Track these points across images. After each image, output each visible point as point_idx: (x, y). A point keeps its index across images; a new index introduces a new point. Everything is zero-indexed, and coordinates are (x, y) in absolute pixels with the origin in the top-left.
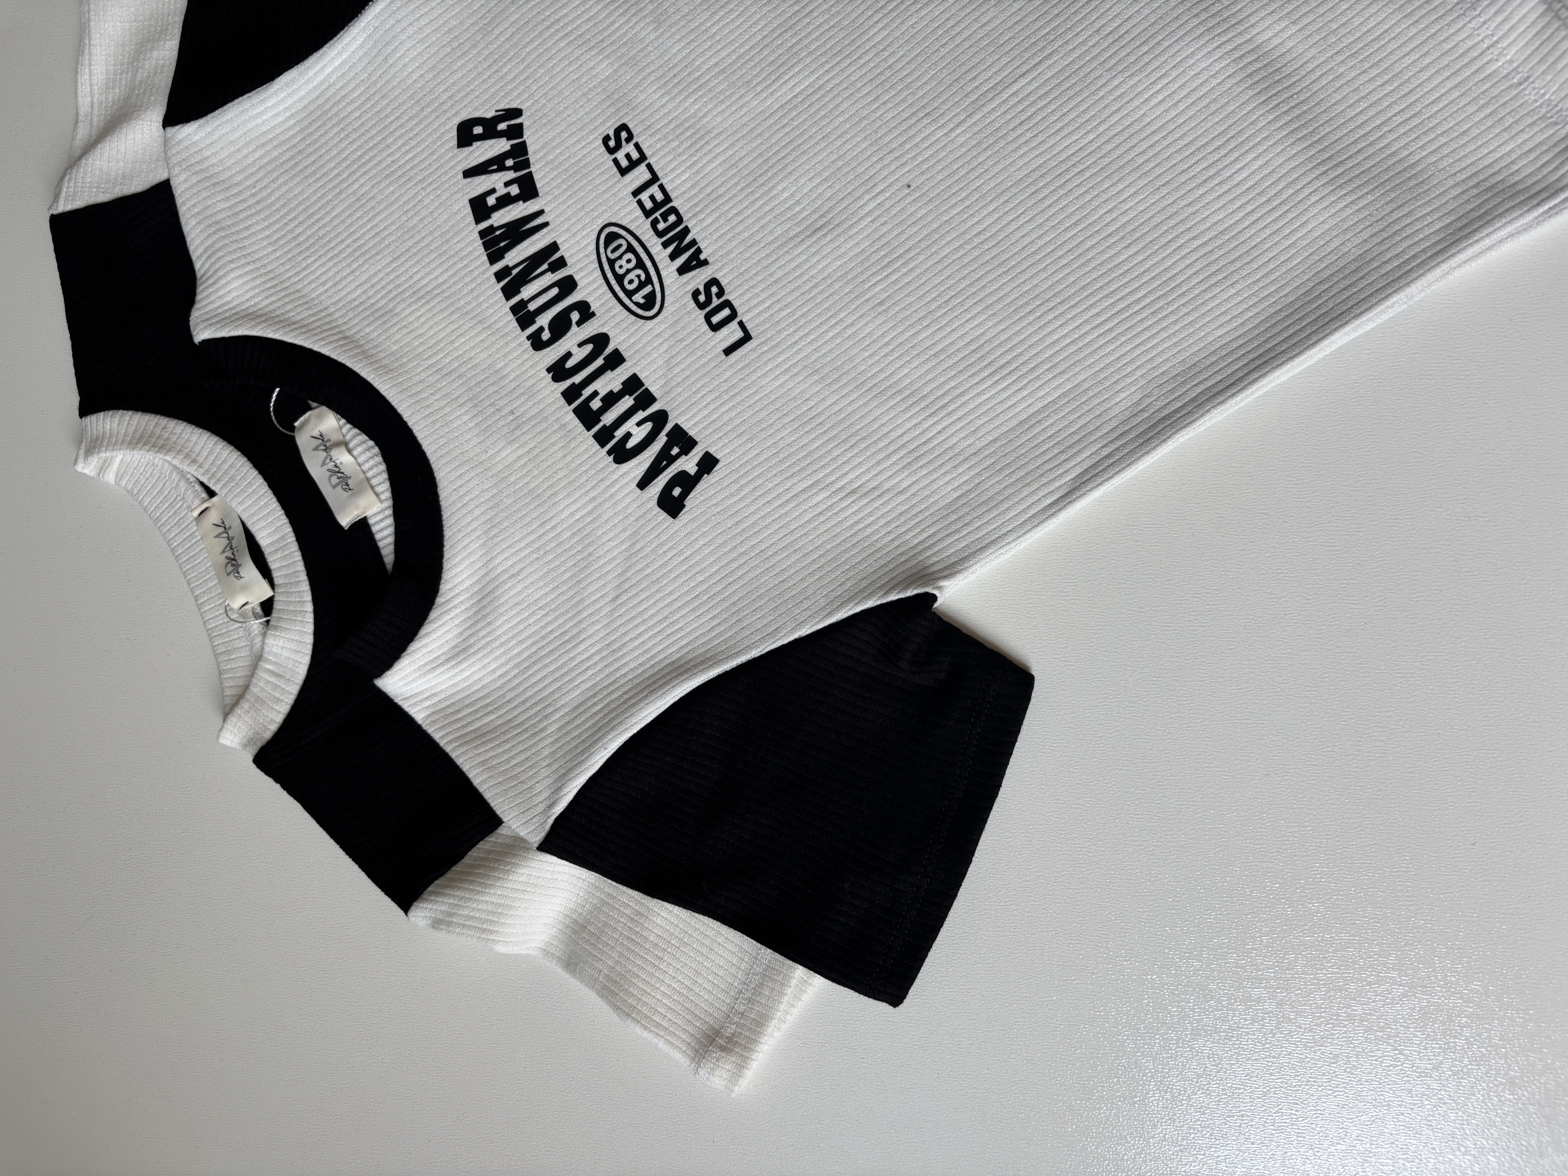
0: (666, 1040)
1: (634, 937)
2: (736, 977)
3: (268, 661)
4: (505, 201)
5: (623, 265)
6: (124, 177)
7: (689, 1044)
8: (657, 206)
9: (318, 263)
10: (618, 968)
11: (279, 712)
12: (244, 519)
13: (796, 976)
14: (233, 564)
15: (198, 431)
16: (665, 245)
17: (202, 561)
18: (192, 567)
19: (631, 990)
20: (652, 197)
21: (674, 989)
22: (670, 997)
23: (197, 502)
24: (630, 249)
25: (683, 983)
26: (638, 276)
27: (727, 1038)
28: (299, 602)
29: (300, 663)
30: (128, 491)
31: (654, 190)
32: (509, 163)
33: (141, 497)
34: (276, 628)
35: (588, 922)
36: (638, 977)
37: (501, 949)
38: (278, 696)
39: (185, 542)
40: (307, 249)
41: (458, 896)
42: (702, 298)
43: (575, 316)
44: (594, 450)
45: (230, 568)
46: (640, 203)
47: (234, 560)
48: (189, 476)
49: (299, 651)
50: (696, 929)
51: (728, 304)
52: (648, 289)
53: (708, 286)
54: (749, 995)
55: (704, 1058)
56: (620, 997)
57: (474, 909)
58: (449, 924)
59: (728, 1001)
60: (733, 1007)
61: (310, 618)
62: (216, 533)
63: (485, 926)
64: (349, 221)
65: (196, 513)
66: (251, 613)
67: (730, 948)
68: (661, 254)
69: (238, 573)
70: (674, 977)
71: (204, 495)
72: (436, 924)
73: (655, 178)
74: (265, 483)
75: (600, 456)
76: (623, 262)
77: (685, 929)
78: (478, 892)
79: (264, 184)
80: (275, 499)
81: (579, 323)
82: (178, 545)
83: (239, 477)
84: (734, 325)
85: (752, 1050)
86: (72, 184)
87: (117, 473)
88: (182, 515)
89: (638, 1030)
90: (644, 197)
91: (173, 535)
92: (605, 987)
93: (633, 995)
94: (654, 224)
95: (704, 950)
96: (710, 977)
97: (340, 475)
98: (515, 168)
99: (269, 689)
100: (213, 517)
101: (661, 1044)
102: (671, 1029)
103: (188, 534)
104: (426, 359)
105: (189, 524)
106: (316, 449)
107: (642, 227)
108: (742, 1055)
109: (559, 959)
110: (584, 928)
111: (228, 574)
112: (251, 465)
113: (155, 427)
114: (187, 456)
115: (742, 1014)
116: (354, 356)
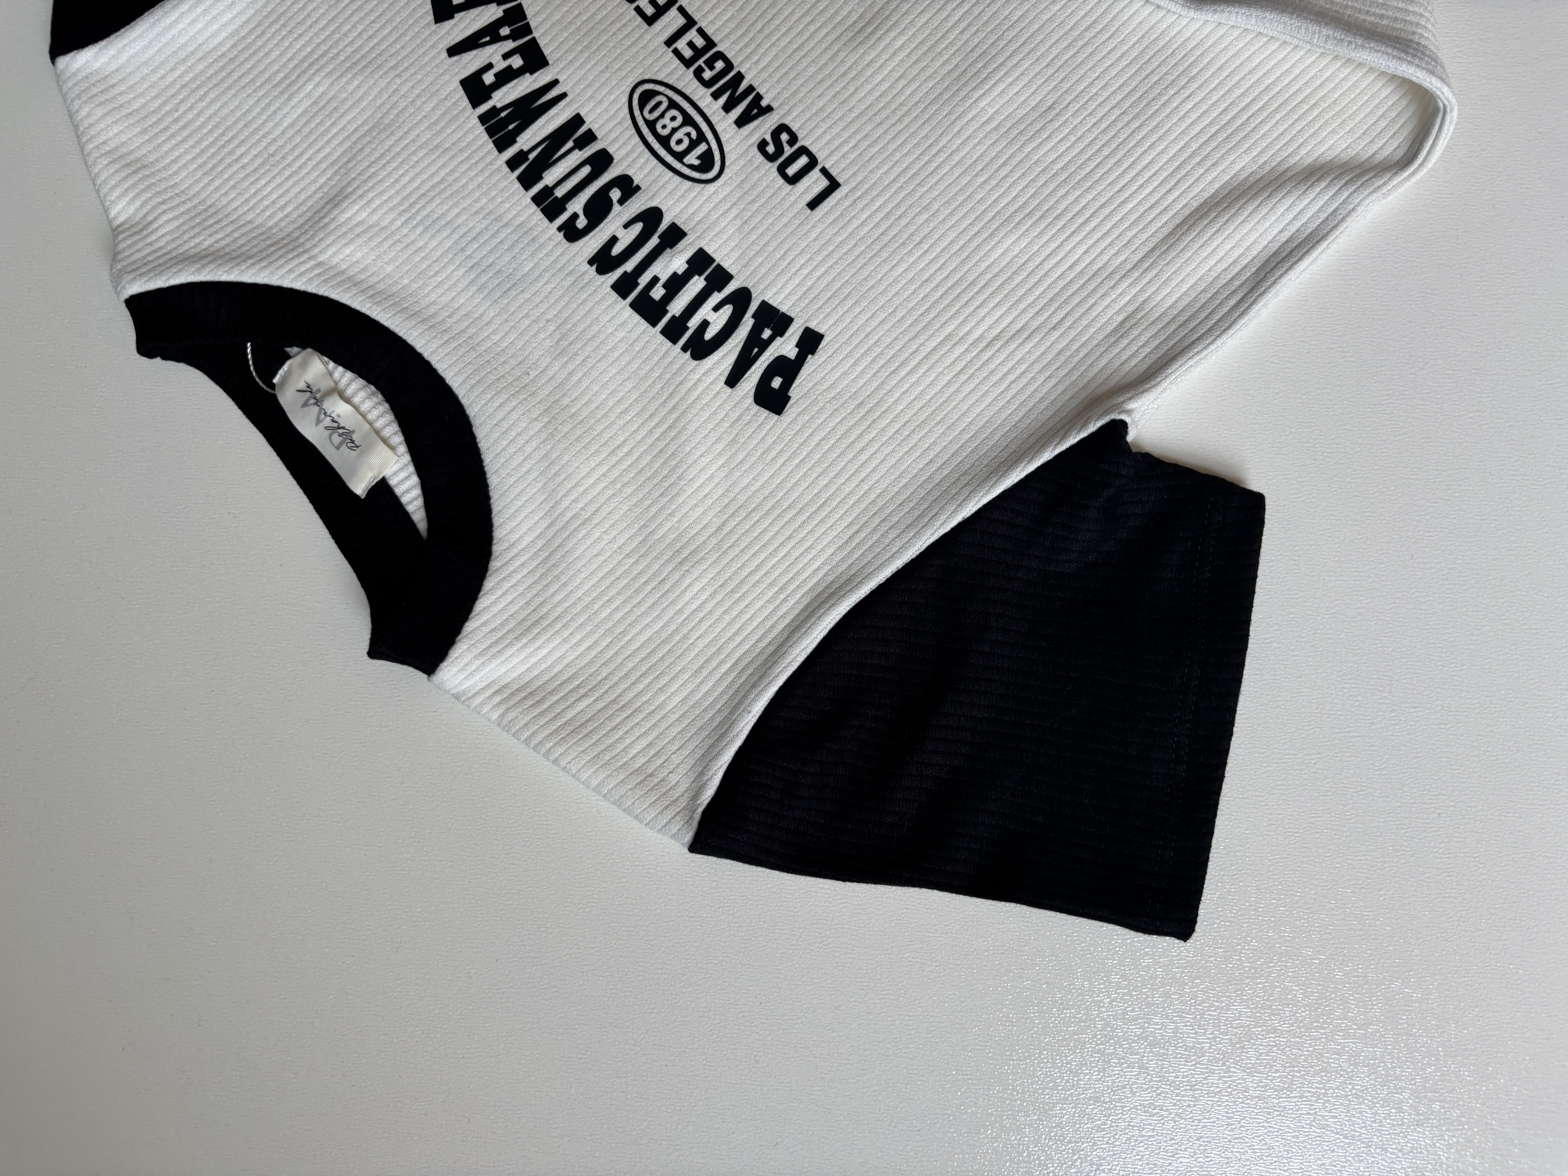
52: (703, 147)
81: (621, 202)
116: (339, 285)
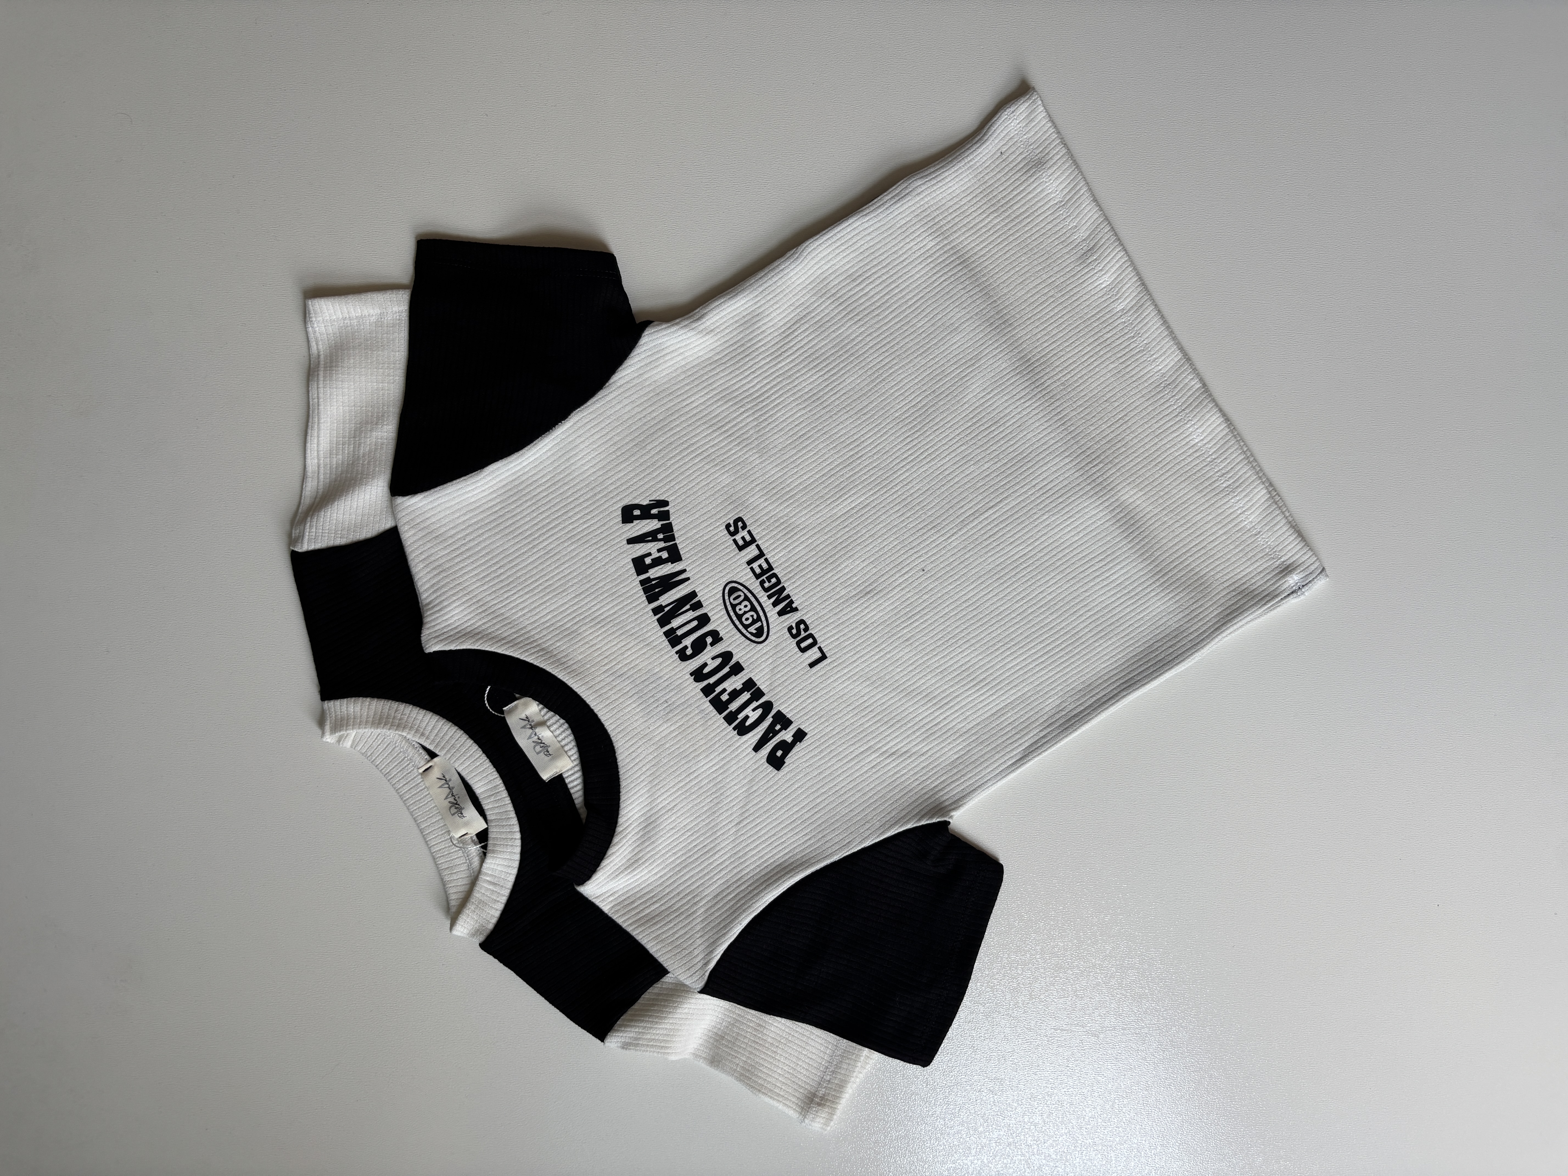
0: (784, 1103)
1: (757, 1041)
2: (824, 1059)
3: (486, 874)
4: (658, 562)
5: (742, 608)
6: (355, 526)
7: (797, 1104)
8: (764, 572)
9: (517, 596)
10: (749, 1061)
11: (497, 910)
12: (463, 774)
13: (864, 1055)
14: (456, 807)
15: (423, 712)
16: (770, 597)
17: (427, 803)
18: (419, 808)
19: (759, 1074)
20: (760, 566)
21: (785, 1070)
22: (783, 1076)
23: (423, 763)
24: (746, 598)
25: (790, 1066)
26: (752, 616)
27: (821, 1097)
28: (509, 832)
29: (510, 874)
30: (363, 754)
31: (761, 561)
32: (660, 536)
33: (374, 758)
34: (493, 852)
35: (725, 1033)
36: (763, 1065)
37: (673, 1058)
38: (495, 898)
39: (412, 790)
40: (508, 584)
41: (642, 1027)
42: (794, 631)
43: (709, 640)
44: (724, 727)
45: (453, 810)
46: (752, 569)
47: (456, 804)
48: (414, 743)
49: (509, 866)
50: (797, 1032)
51: (811, 636)
53: (798, 624)
54: (832, 1069)
55: (808, 1112)
56: (753, 1080)
57: (654, 1034)
58: (637, 1045)
59: (819, 1074)
60: (822, 1078)
61: (518, 843)
62: (440, 784)
63: (662, 1044)
64: (541, 568)
65: (421, 771)
66: (470, 840)
67: (820, 1041)
68: (767, 603)
69: (462, 814)
70: (784, 1063)
71: (427, 757)
72: (625, 1046)
73: (761, 554)
74: (480, 749)
75: (728, 731)
76: (742, 606)
77: (790, 1032)
78: (657, 1023)
79: (472, 537)
80: (488, 761)
82: (406, 792)
83: (459, 746)
84: (815, 649)
85: (837, 1103)
86: (314, 530)
87: (354, 741)
88: (410, 770)
89: (767, 1100)
90: (755, 565)
91: (401, 785)
92: (742, 1075)
93: (760, 1078)
94: (762, 583)
95: (803, 1044)
96: (806, 1061)
97: (542, 745)
98: (665, 540)
99: (488, 894)
100: (436, 773)
101: (781, 1107)
102: (786, 1096)
103: (414, 785)
104: (604, 665)
105: (415, 778)
106: (524, 727)
107: (754, 585)
108: (831, 1107)
109: (705, 1058)
110: (723, 1038)
111: (453, 815)
112: (467, 736)
113: (389, 710)
114: (417, 731)
115: (829, 1081)
